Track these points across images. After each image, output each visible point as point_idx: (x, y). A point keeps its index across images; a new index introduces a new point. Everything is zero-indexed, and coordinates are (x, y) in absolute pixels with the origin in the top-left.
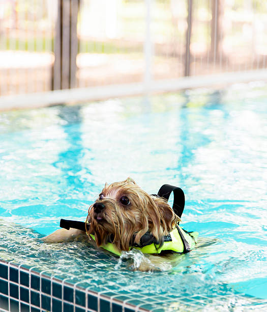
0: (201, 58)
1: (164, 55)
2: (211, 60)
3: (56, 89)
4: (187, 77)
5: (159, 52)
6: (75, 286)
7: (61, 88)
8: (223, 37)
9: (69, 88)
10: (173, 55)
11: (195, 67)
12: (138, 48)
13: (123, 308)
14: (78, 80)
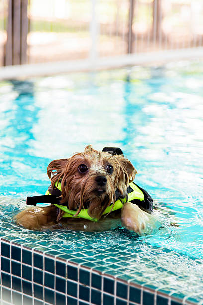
0: (143, 37)
1: (108, 34)
2: (152, 39)
3: (8, 65)
4: (130, 54)
5: (104, 31)
6: (22, 246)
7: (13, 64)
8: (163, 18)
9: (21, 63)
10: (117, 34)
11: (137, 45)
12: (84, 28)
13: (66, 265)
14: (29, 57)
